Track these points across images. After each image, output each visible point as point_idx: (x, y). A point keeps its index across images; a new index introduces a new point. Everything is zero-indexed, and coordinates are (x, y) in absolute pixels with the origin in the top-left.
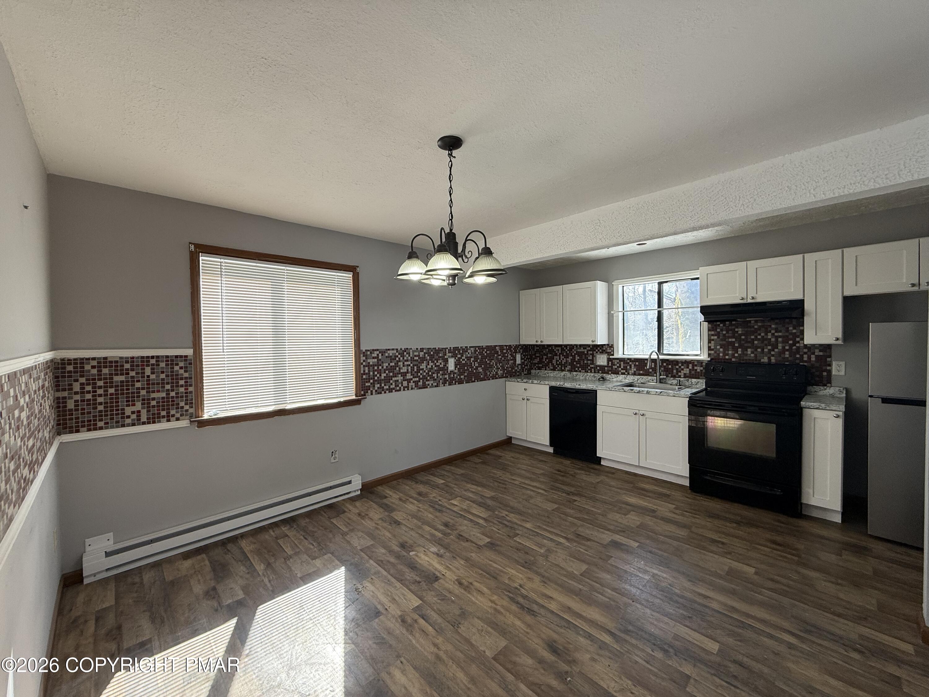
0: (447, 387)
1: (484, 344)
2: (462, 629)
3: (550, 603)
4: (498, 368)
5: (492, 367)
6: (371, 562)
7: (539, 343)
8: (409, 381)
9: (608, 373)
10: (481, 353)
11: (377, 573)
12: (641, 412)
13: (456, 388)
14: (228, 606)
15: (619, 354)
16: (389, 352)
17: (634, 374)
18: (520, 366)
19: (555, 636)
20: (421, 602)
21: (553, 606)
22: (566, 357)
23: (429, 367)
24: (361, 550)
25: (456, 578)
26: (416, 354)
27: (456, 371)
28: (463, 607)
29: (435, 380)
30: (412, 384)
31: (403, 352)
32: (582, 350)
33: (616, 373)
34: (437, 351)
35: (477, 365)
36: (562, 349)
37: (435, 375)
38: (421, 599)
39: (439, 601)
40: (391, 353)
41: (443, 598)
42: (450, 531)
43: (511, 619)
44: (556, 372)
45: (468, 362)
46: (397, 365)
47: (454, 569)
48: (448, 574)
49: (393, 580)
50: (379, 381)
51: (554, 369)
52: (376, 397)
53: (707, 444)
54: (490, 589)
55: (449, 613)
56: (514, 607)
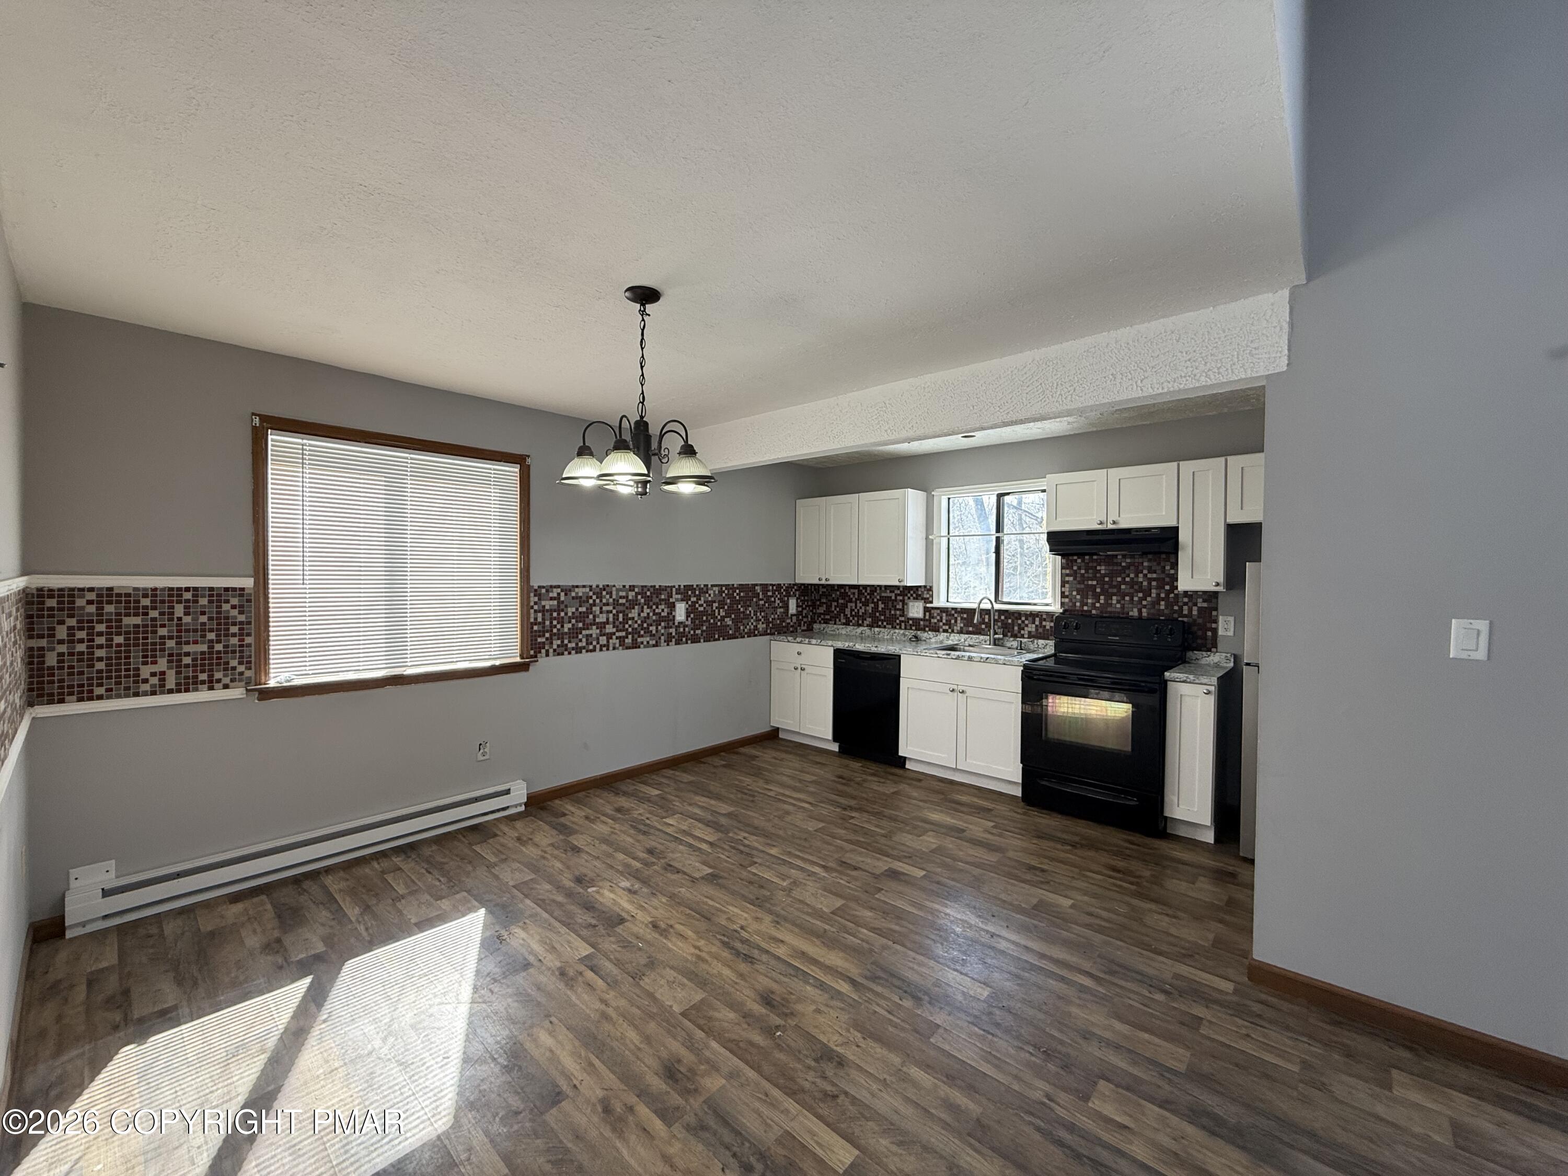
0: (673, 647)
1: (736, 582)
2: (646, 982)
3: (779, 947)
4: (758, 620)
5: (748, 617)
6: (528, 902)
7: (823, 582)
8: (610, 636)
9: (924, 630)
10: (730, 596)
11: (533, 916)
12: (961, 688)
13: (688, 649)
14: (300, 962)
15: (940, 601)
16: (577, 590)
17: (961, 632)
18: (794, 618)
19: (775, 986)
20: (593, 950)
21: (781, 951)
22: (866, 604)
23: (644, 615)
24: (514, 887)
25: (650, 920)
26: (624, 594)
27: (689, 623)
28: (654, 955)
29: (652, 635)
30: (614, 641)
31: (599, 592)
32: (888, 594)
33: (936, 629)
34: (658, 591)
35: (723, 613)
36: (860, 593)
37: (653, 629)
38: (593, 947)
39: (619, 949)
40: (580, 591)
41: (626, 945)
42: (654, 860)
43: (717, 968)
44: (850, 628)
45: (709, 609)
46: (589, 611)
47: (650, 909)
48: (640, 915)
49: (557, 924)
50: (561, 636)
51: (847, 624)
52: (554, 660)
53: (1046, 734)
54: (697, 933)
55: (631, 962)
56: (726, 954)
